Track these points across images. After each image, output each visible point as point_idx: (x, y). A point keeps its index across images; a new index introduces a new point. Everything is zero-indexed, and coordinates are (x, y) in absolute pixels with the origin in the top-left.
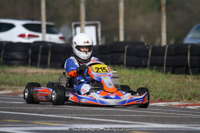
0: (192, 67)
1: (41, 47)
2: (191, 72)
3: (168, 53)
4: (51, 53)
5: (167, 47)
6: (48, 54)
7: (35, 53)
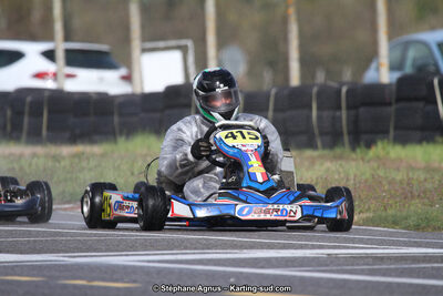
0: (322, 134)
1: (29, 99)
2: (319, 144)
3: (275, 105)
4: (49, 112)
5: (273, 91)
6: (42, 114)
7: (18, 114)
